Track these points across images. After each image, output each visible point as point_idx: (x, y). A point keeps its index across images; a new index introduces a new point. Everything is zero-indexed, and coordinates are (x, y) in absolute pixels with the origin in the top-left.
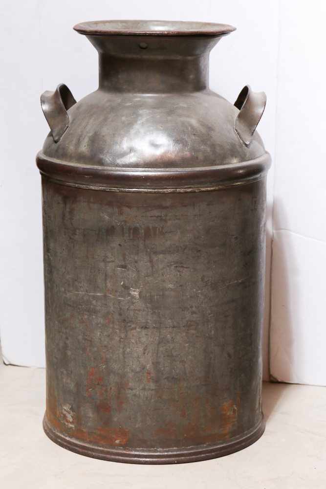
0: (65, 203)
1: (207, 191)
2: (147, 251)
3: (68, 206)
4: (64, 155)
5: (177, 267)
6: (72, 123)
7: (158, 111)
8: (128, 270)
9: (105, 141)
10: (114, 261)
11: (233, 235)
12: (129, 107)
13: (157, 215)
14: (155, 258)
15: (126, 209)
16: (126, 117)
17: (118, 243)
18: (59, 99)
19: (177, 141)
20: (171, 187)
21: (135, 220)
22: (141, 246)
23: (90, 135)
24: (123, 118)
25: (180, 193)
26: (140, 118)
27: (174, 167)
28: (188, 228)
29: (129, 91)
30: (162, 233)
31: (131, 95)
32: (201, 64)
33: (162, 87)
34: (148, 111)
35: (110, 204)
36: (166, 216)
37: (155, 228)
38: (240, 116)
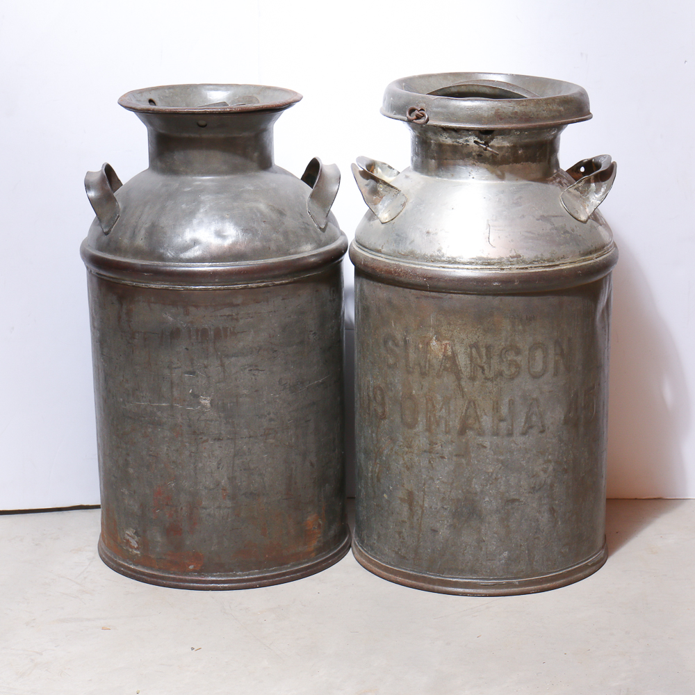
0: (121, 305)
1: (281, 284)
2: (217, 354)
3: (125, 307)
4: (117, 250)
5: (251, 370)
6: (124, 211)
7: (223, 196)
8: (197, 376)
9: (165, 233)
10: (180, 367)
11: (311, 331)
12: (188, 192)
13: (227, 314)
14: (227, 362)
15: (192, 309)
16: (187, 205)
17: (184, 347)
18: (106, 184)
19: (245, 230)
20: (242, 283)
21: (202, 321)
22: (211, 349)
23: (147, 226)
24: (184, 206)
25: (252, 288)
26: (202, 205)
27: (244, 260)
28: (262, 327)
29: (187, 174)
30: (234, 334)
31: (189, 178)
32: (265, 139)
33: (224, 168)
34: (211, 197)
35: (174, 304)
36: (237, 314)
37: (225, 329)
38: (312, 196)
